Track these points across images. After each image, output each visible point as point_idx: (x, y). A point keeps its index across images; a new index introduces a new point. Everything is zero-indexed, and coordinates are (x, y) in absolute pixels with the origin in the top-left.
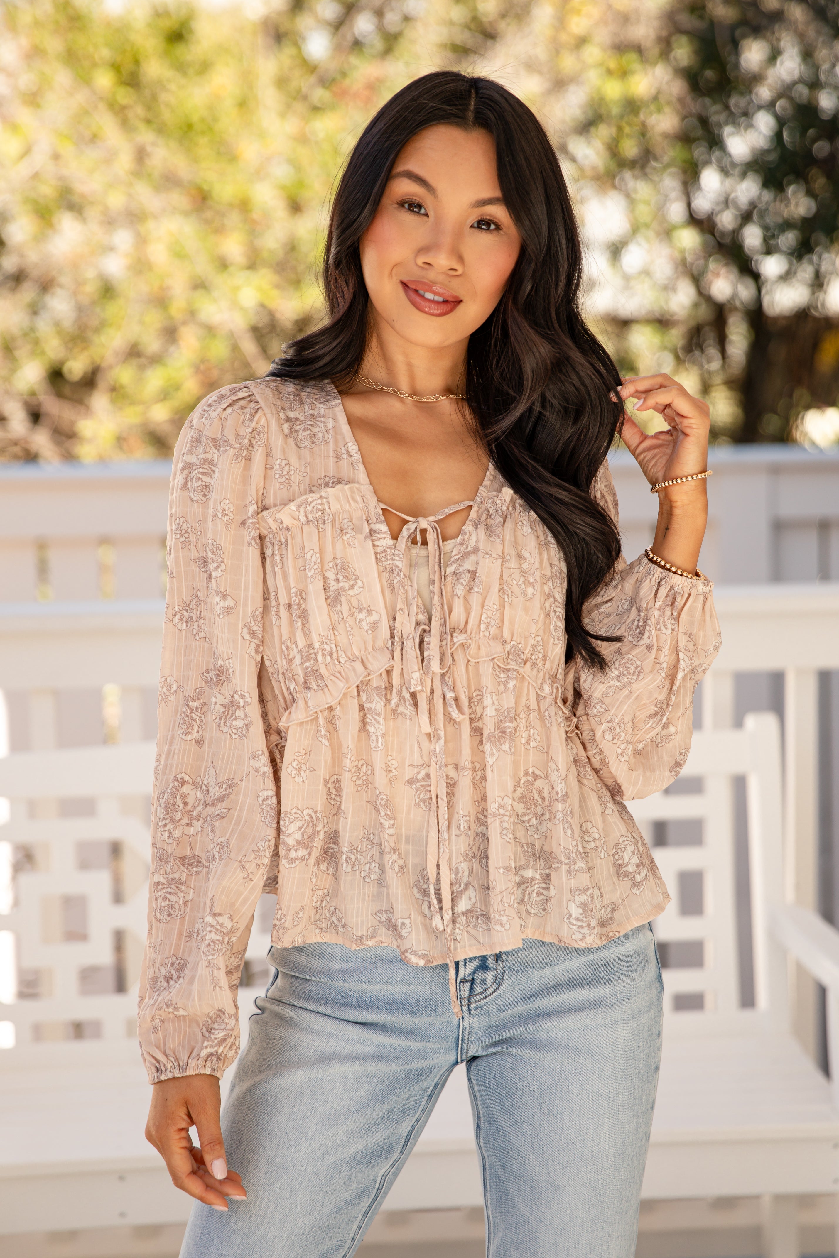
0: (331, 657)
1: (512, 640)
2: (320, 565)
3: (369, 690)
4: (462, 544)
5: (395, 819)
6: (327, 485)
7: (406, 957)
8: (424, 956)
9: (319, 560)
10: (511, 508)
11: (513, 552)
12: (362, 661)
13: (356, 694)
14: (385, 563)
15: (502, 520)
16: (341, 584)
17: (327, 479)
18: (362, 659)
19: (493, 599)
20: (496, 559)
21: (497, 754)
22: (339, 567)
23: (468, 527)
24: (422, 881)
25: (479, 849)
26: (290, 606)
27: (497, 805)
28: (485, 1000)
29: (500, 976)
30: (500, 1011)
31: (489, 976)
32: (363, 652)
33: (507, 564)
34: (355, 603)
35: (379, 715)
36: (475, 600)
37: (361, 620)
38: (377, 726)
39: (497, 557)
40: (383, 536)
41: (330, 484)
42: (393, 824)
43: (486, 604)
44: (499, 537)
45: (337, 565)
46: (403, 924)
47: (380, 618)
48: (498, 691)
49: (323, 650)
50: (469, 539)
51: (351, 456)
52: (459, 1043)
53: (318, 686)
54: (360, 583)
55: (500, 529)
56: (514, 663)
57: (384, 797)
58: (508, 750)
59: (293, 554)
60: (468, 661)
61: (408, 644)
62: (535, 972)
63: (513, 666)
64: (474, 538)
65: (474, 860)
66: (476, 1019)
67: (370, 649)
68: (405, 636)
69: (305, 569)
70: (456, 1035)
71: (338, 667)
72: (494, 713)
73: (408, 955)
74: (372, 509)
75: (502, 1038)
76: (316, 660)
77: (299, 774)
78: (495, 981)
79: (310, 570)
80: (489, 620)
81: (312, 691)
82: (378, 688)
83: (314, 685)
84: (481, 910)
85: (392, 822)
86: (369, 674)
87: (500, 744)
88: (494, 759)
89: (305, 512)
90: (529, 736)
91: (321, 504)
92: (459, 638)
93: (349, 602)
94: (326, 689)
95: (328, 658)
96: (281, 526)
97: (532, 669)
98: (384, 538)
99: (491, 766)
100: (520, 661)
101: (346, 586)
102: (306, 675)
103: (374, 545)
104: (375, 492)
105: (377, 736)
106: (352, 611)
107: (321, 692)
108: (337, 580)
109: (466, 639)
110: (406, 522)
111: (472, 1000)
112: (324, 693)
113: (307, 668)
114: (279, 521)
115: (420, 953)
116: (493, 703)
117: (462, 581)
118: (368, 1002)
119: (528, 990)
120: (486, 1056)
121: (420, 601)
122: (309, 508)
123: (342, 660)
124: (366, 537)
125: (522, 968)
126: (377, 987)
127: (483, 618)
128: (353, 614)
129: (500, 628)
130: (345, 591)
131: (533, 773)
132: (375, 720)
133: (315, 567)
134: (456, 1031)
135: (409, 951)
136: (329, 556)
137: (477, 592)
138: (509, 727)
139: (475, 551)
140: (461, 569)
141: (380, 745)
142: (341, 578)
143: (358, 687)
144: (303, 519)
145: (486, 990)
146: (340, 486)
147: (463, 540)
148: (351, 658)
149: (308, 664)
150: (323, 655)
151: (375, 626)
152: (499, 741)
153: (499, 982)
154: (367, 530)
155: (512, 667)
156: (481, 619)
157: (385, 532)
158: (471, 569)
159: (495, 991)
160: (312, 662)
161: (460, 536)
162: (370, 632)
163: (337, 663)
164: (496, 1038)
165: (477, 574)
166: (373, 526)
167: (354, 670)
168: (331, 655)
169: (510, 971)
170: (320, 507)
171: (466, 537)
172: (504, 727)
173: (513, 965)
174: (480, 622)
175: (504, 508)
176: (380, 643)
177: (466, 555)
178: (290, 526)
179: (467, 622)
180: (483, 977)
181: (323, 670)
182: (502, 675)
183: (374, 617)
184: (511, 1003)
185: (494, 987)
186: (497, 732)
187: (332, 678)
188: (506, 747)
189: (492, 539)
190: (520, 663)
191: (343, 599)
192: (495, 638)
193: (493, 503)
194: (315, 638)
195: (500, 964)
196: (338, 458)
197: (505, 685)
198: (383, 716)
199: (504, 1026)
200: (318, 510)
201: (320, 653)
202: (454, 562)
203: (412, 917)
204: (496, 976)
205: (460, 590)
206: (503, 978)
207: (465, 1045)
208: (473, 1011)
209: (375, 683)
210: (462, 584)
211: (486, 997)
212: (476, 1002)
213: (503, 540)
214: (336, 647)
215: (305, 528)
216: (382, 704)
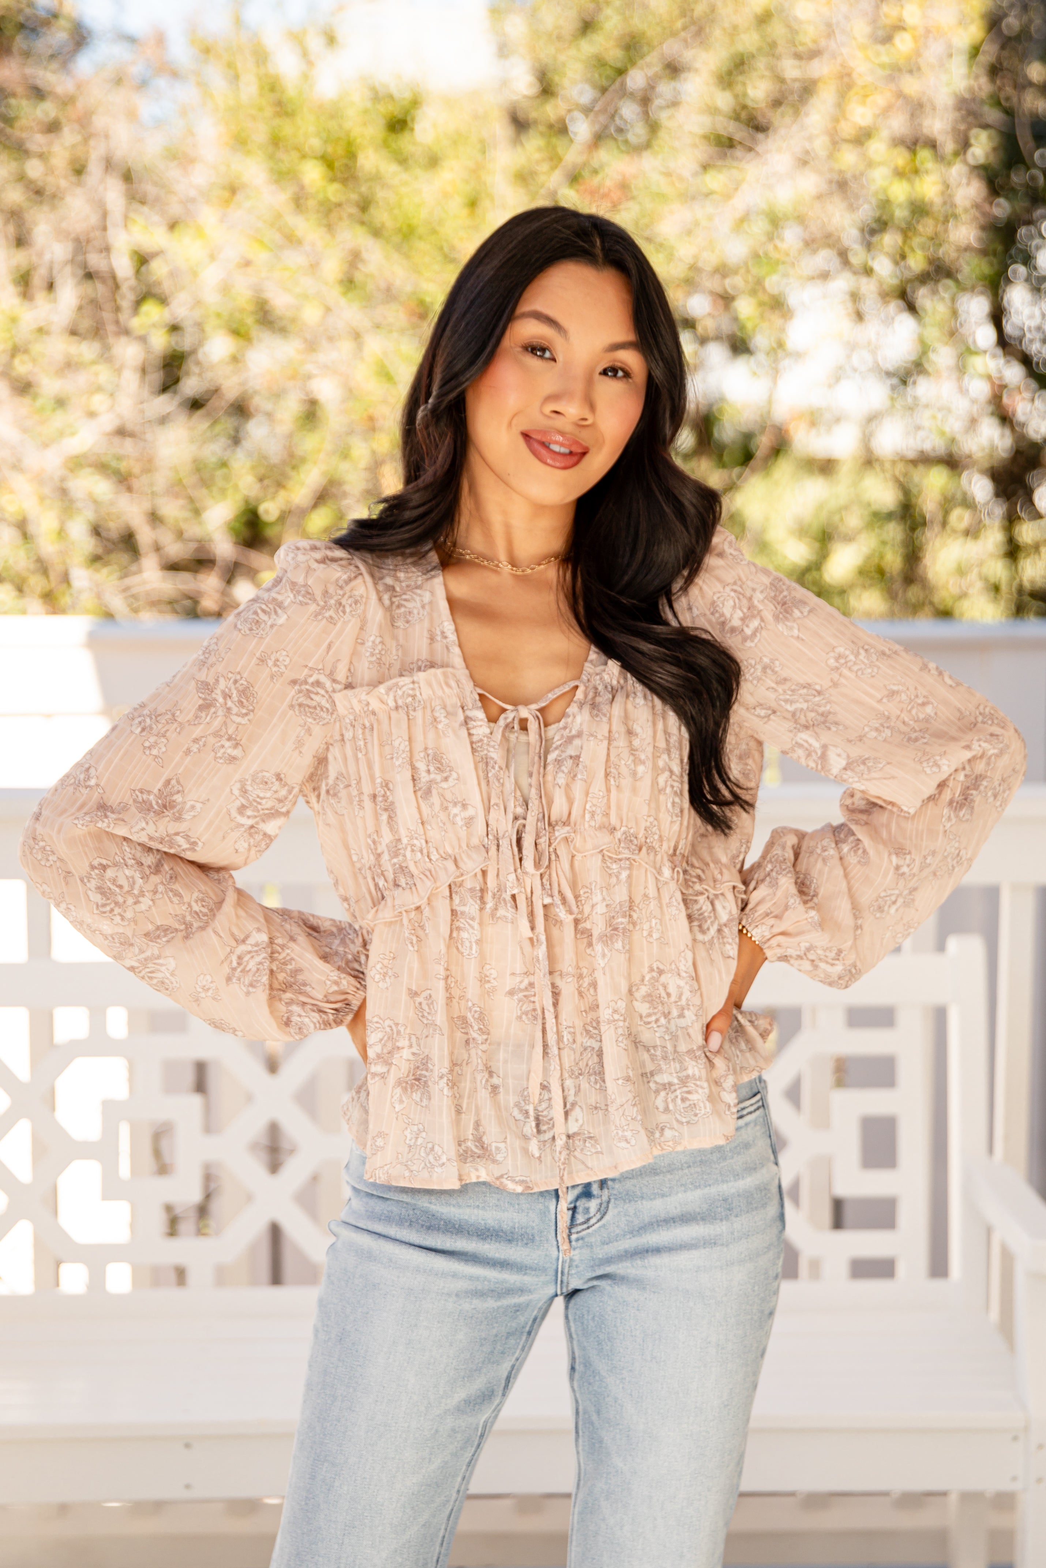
0: (422, 853)
1: (621, 826)
2: (409, 754)
3: (463, 892)
4: (565, 728)
5: (488, 1034)
6: (419, 669)
7: (501, 1183)
8: (521, 1182)
9: (408, 749)
10: (622, 681)
11: (623, 729)
12: (456, 861)
13: (448, 894)
14: (482, 753)
15: (610, 696)
16: (432, 776)
17: (420, 663)
18: (455, 858)
19: (598, 786)
20: (601, 741)
21: (609, 954)
22: (430, 758)
23: (573, 709)
24: (522, 1103)
25: (587, 1065)
26: (374, 796)
27: (610, 1011)
28: (588, 1231)
29: (604, 1205)
30: (604, 1243)
31: (593, 1204)
32: (457, 850)
33: (614, 744)
34: (449, 796)
35: (473, 919)
36: (578, 789)
37: (456, 815)
38: (471, 931)
39: (602, 738)
40: (479, 723)
41: (423, 668)
42: (486, 1040)
43: (591, 791)
44: (605, 715)
45: (428, 755)
46: (497, 1148)
47: (476, 813)
48: (609, 885)
49: (413, 845)
50: (573, 722)
51: (446, 637)
52: (558, 1276)
53: (407, 884)
54: (454, 775)
55: (608, 707)
56: (627, 851)
57: (478, 1009)
58: (621, 948)
59: (379, 740)
60: (573, 857)
61: (504, 843)
62: (644, 1202)
63: (626, 854)
64: (579, 719)
65: (581, 1077)
66: (577, 1252)
67: (465, 847)
68: (500, 835)
69: (392, 758)
70: (554, 1267)
71: (429, 865)
72: (604, 910)
73: (504, 1180)
74: (468, 694)
75: (605, 1272)
76: (404, 856)
77: (384, 980)
78: (599, 1210)
79: (397, 759)
80: (594, 809)
81: (400, 889)
82: (472, 890)
83: (402, 882)
84: (589, 1133)
85: (485, 1037)
86: (462, 875)
87: (613, 943)
88: (606, 960)
89: (395, 697)
90: (651, 927)
91: (413, 689)
92: (561, 832)
93: (442, 796)
94: (414, 888)
95: (419, 854)
96: (366, 709)
97: (648, 854)
98: (481, 726)
99: (603, 968)
100: (634, 847)
101: (438, 778)
102: (395, 873)
103: (470, 734)
104: (472, 676)
105: (470, 942)
106: (445, 804)
107: (408, 891)
108: (429, 771)
109: (568, 832)
110: (504, 710)
111: (573, 1230)
112: (412, 892)
113: (395, 864)
114: (365, 703)
115: (517, 1179)
116: (604, 899)
117: (563, 768)
118: (457, 1226)
119: (636, 1222)
120: (587, 1289)
121: (518, 793)
122: (400, 692)
123: (432, 857)
124: (461, 725)
125: (629, 1197)
126: (468, 1211)
127: (588, 807)
128: (447, 808)
129: (607, 815)
130: (436, 783)
131: (658, 968)
132: (469, 925)
133: (404, 756)
134: (554, 1262)
135: (506, 1176)
136: (419, 746)
137: (581, 780)
138: (622, 923)
139: (579, 735)
140: (564, 756)
141: (474, 952)
142: (432, 769)
143: (450, 886)
144: (392, 704)
145: (588, 1220)
146: (432, 670)
147: (567, 723)
148: (444, 855)
149: (395, 860)
150: (413, 851)
151: (469, 822)
152: (611, 940)
153: (603, 1211)
154: (461, 717)
155: (624, 856)
156: (585, 809)
157: (482, 720)
158: (573, 754)
159: (598, 1221)
160: (401, 858)
161: (563, 720)
162: (465, 828)
163: (427, 860)
164: (599, 1272)
165: (581, 760)
166: (469, 713)
167: (446, 869)
168: (421, 851)
169: (616, 1199)
170: (411, 692)
171: (570, 720)
172: (617, 923)
173: (620, 1193)
174: (584, 811)
175: (615, 682)
176: (475, 841)
177: (570, 740)
178: (377, 711)
179: (570, 814)
180: (587, 1205)
181: (412, 868)
182: (614, 866)
183: (470, 812)
184: (617, 1235)
185: (598, 1216)
186: (609, 929)
187: (422, 876)
188: (619, 945)
189: (598, 719)
190: (634, 850)
191: (434, 792)
192: (601, 827)
193: (601, 679)
194: (403, 832)
195: (606, 1191)
196: (432, 639)
197: (617, 877)
198: (477, 920)
199: (609, 1260)
200: (409, 695)
201: (409, 849)
202: (556, 748)
203: (508, 1140)
204: (601, 1204)
205: (561, 779)
206: (608, 1207)
207: (565, 1278)
208: (573, 1243)
209: (468, 885)
210: (563, 772)
211: (588, 1228)
212: (578, 1233)
213: (610, 719)
214: (427, 842)
215: (394, 714)
216: (477, 907)
